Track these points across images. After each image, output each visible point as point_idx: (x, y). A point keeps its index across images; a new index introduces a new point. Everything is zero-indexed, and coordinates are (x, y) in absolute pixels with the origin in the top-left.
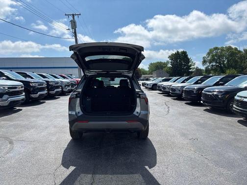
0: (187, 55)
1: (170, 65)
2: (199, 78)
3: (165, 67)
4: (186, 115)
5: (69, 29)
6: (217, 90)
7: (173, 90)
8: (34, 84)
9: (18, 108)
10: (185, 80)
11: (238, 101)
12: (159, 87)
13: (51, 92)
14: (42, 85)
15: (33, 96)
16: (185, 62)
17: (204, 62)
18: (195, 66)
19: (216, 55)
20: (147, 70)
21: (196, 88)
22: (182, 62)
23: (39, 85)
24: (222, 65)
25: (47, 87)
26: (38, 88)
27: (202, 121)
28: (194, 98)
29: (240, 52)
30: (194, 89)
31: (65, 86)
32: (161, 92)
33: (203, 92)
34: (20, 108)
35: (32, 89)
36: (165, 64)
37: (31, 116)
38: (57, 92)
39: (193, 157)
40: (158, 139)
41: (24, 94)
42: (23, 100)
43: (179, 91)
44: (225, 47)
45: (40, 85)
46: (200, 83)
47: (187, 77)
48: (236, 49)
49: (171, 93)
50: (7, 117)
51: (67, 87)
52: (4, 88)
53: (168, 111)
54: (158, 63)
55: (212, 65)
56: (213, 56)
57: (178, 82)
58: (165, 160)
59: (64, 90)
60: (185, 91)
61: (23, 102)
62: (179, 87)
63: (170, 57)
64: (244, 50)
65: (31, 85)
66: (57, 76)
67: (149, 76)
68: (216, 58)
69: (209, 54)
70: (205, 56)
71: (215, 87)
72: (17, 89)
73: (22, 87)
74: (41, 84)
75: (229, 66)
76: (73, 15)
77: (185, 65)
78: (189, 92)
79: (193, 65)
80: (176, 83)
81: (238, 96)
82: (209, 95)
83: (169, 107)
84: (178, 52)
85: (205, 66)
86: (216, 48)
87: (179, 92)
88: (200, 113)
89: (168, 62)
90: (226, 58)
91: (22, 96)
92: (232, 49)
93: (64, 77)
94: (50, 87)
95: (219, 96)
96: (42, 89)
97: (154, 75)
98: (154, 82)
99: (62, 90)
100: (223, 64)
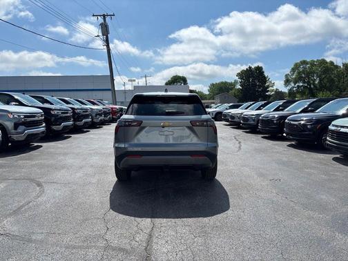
0: (263, 72)
1: (238, 87)
2: (281, 103)
3: (232, 89)
4: (263, 152)
5: (98, 36)
6: (305, 119)
7: (246, 119)
8: (56, 112)
9: (36, 144)
10: (261, 106)
11: (333, 131)
12: (225, 116)
13: (78, 123)
14: (67, 113)
15: (55, 128)
16: (260, 82)
17: (287, 82)
18: (275, 88)
19: (303, 72)
20: (207, 93)
21: (276, 116)
22: (256, 81)
23: (62, 113)
24: (312, 86)
25: (73, 116)
26: (61, 117)
27: (285, 159)
28: (273, 130)
29: (337, 67)
30: (274, 117)
31: (96, 115)
32: (228, 123)
33: (286, 121)
34: (39, 144)
35: (53, 119)
36: (233, 85)
37: (57, 154)
38: (86, 123)
39: (275, 199)
40: (229, 180)
41: (44, 125)
42: (43, 132)
43: (254, 120)
44: (316, 60)
45: (64, 113)
46: (282, 110)
47: (263, 102)
48: (332, 63)
49: (243, 124)
50: (24, 155)
51: (98, 116)
52: (18, 116)
53: (240, 147)
54: (222, 83)
55: (298, 86)
56: (299, 73)
57: (252, 109)
58: (241, 203)
59: (95, 120)
60: (262, 120)
61: (43, 135)
62: (253, 115)
63: (238, 75)
64: (344, 65)
65: (52, 112)
66: (84, 101)
67: (210, 101)
68: (303, 76)
69: (293, 70)
70: (288, 72)
71: (303, 114)
72: (36, 119)
73: (42, 116)
74: (66, 111)
75: (322, 87)
76: (104, 16)
77: (260, 86)
78: (267, 122)
79: (272, 87)
80: (249, 111)
81: (333, 125)
82: (295, 125)
83: (240, 143)
84: (250, 68)
85: (289, 88)
86: (304, 62)
87: (252, 122)
88: (281, 149)
89: (236, 82)
90: (317, 77)
91: (42, 128)
92: (327, 62)
93: (94, 104)
94: (77, 116)
95: (309, 127)
96: (67, 119)
97: (217, 100)
98: (218, 109)
99: (92, 121)
100: (314, 84)
